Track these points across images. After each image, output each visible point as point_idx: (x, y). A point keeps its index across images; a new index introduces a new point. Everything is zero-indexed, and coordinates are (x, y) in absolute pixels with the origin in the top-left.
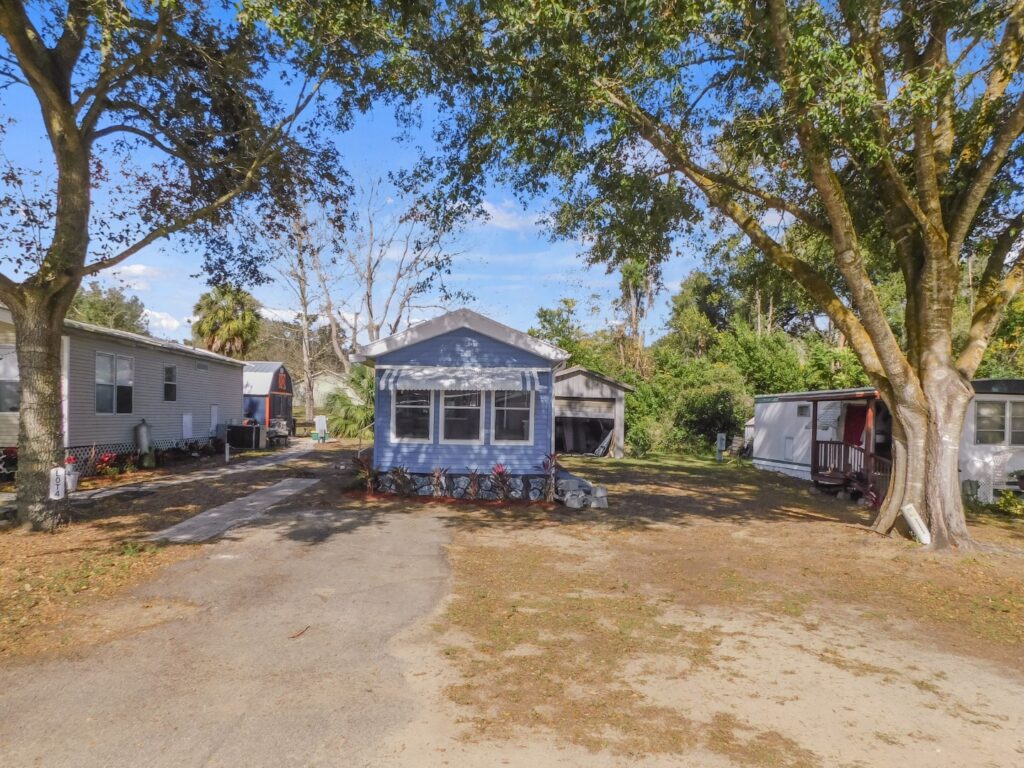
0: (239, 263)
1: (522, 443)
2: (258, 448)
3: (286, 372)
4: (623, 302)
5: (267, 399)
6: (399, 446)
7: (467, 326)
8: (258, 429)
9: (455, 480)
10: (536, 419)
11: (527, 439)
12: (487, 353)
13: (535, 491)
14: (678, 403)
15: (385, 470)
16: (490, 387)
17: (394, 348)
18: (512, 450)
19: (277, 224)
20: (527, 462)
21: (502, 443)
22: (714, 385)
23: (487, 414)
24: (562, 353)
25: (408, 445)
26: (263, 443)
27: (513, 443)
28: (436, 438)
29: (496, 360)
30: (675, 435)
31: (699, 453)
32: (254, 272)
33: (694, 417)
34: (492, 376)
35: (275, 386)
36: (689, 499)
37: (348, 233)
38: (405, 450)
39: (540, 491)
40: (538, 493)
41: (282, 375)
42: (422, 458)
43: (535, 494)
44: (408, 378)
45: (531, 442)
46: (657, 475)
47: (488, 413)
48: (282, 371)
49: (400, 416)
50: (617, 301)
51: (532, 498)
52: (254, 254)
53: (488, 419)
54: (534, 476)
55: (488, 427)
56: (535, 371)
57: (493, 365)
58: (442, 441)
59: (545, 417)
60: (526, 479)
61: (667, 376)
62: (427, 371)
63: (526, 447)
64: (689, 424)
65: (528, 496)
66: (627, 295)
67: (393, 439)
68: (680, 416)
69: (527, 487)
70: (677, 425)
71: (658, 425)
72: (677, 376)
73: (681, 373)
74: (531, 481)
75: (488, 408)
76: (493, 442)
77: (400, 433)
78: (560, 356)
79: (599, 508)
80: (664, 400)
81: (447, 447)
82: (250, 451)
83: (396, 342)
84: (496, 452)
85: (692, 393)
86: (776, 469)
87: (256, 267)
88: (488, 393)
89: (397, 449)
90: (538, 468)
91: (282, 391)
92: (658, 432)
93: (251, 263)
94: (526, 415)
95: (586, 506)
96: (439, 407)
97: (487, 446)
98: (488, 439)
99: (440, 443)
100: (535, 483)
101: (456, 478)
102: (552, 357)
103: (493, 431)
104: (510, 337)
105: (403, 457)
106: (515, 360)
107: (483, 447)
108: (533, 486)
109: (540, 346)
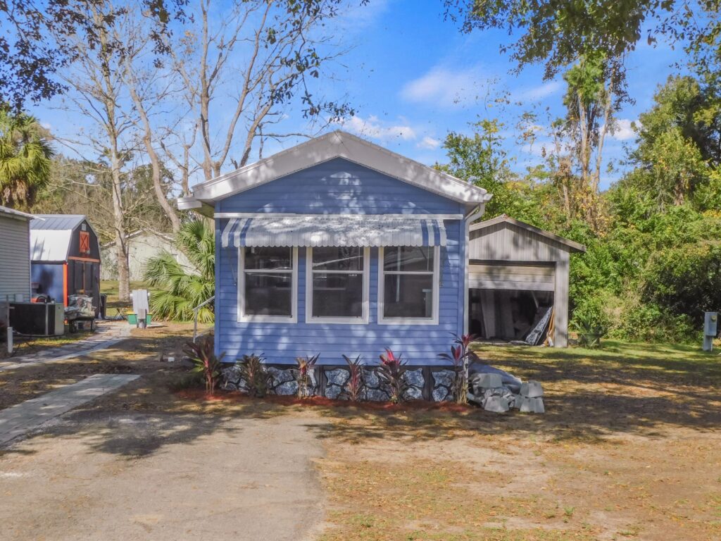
0: (19, 67)
1: (422, 322)
2: (52, 335)
3: (89, 229)
4: (569, 124)
5: (65, 267)
6: (251, 326)
7: (344, 155)
8: (52, 308)
9: (328, 373)
10: (441, 287)
11: (430, 316)
12: (372, 193)
13: (441, 388)
14: (646, 270)
15: (231, 360)
16: (377, 243)
17: (242, 187)
18: (411, 331)
19: (70, 13)
20: (429, 348)
21: (395, 323)
22: (701, 242)
23: (372, 279)
24: (480, 192)
25: (264, 325)
26: (59, 328)
27: (409, 322)
28: (301, 316)
29: (387, 204)
30: (643, 316)
31: (678, 340)
32: (41, 81)
33: (671, 290)
34: (380, 226)
35: (75, 249)
36: (662, 402)
37: (173, 25)
38: (258, 333)
39: (448, 389)
40: (445, 392)
41: (84, 233)
42: (283, 343)
43: (441, 394)
44: (262, 230)
45: (434, 321)
46: (616, 371)
47: (374, 279)
48: (84, 227)
49: (251, 284)
50: (558, 123)
51: (437, 398)
52: (39, 54)
53: (373, 287)
54: (439, 368)
55: (373, 299)
56: (441, 218)
57: (381, 211)
58: (310, 319)
59: (455, 285)
60: (428, 371)
61: (632, 230)
62: (287, 221)
63: (428, 328)
64: (663, 300)
65: (431, 397)
66: (576, 114)
67: (242, 318)
68: (650, 287)
69: (430, 385)
70: (645, 300)
71: (618, 300)
72: (646, 230)
73: (653, 226)
74: (434, 374)
75: (374, 272)
76: (381, 321)
77: (251, 308)
78: (476, 198)
79: (531, 413)
80: (627, 265)
81: (317, 328)
82: (42, 338)
83: (244, 181)
84: (386, 335)
85: (670, 254)
87: (42, 72)
88: (374, 251)
89: (248, 331)
90: (445, 356)
91: (86, 256)
92: (618, 311)
93: (34, 66)
94: (428, 281)
95: (513, 410)
96: (304, 271)
97: (373, 326)
98: (374, 316)
99: (307, 322)
100: (441, 377)
101: (330, 370)
102: (466, 199)
103: (380, 305)
104: (406, 170)
105: (257, 342)
106: (412, 205)
107: (368, 327)
108: (438, 381)
109: (448, 183)
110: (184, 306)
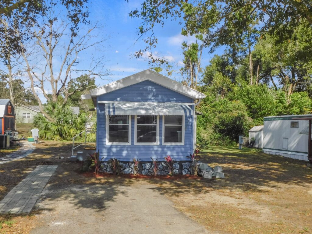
1: (178, 144)
2: (6, 148)
3: (11, 105)
5: (3, 120)
6: (111, 146)
7: (150, 79)
8: (6, 137)
9: (143, 165)
10: (185, 131)
11: (181, 141)
12: (161, 94)
13: (186, 169)
14: (216, 121)
15: (103, 160)
16: (161, 114)
18: (174, 147)
19: (31, 18)
20: (181, 154)
21: (168, 144)
22: (234, 111)
24: (202, 95)
25: (116, 146)
26: (8, 144)
27: (174, 144)
28: (133, 142)
29: (166, 99)
30: (215, 137)
31: (227, 145)
32: (16, 46)
33: (224, 128)
34: (166, 107)
35: (6, 113)
38: (114, 150)
39: (188, 169)
40: (187, 171)
41: (9, 106)
42: (125, 153)
43: (185, 172)
44: (119, 108)
45: (183, 144)
47: (161, 128)
48: (9, 104)
49: (112, 128)
51: (184, 173)
52: (17, 35)
53: (161, 131)
54: (185, 162)
55: (161, 135)
56: (187, 104)
57: (164, 101)
58: (136, 144)
59: (190, 130)
60: (181, 163)
61: (208, 107)
62: (128, 105)
63: (181, 146)
64: (221, 131)
65: (181, 173)
67: (108, 143)
68: (216, 126)
69: (181, 168)
70: (215, 131)
71: (205, 131)
72: (213, 107)
73: (215, 105)
74: (183, 164)
75: (161, 125)
76: (164, 144)
77: (110, 140)
78: (200, 97)
79: (220, 178)
80: (208, 119)
81: (139, 147)
82: (3, 149)
84: (165, 149)
85: (224, 116)
86: (278, 154)
87: (18, 43)
88: (161, 117)
89: (109, 149)
90: (188, 157)
91: (10, 115)
92: (205, 135)
93: (15, 40)
94: (180, 129)
95: (214, 178)
96: (134, 124)
97: (161, 146)
98: (161, 141)
99: (135, 145)
100: (185, 165)
101: (144, 164)
102: (197, 97)
103: (163, 137)
104: (174, 86)
105: (113, 153)
106: (175, 99)
107: (159, 146)
108: (184, 167)
109: (190, 91)
110: (49, 134)
